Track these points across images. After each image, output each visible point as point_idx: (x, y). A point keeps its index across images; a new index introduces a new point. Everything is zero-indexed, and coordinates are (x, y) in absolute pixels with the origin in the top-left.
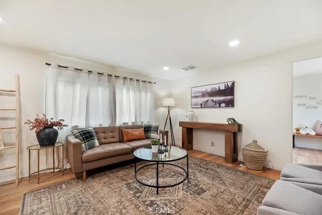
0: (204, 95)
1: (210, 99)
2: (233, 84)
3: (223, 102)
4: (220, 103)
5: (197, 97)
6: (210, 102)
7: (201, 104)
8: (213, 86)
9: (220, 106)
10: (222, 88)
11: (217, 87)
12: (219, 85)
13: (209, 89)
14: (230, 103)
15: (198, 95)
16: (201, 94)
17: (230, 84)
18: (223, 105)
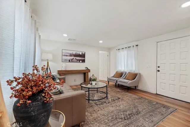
0: (71, 55)
1: (75, 58)
2: (85, 53)
3: (81, 60)
4: (79, 60)
5: (66, 56)
6: (74, 59)
7: (69, 60)
8: (76, 52)
9: (79, 62)
10: (81, 54)
11: (78, 53)
12: (79, 52)
13: (74, 53)
14: (84, 61)
15: (68, 55)
16: (69, 55)
17: (84, 53)
18: (81, 61)
